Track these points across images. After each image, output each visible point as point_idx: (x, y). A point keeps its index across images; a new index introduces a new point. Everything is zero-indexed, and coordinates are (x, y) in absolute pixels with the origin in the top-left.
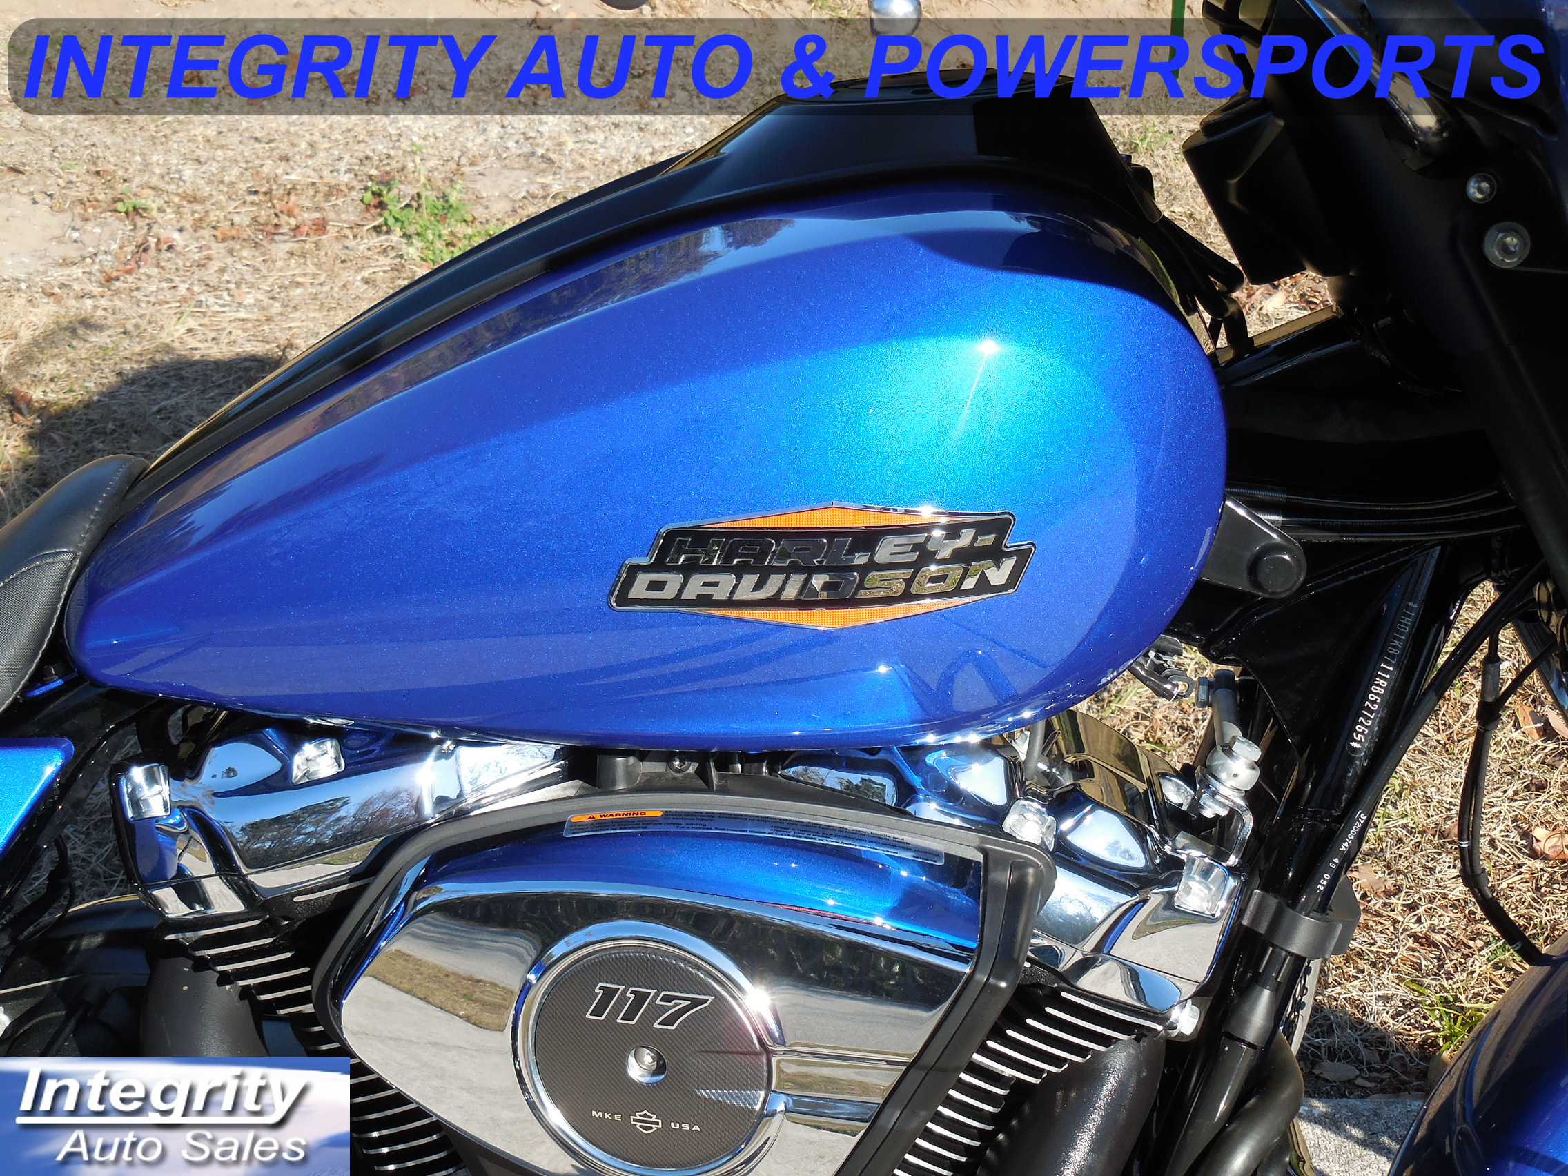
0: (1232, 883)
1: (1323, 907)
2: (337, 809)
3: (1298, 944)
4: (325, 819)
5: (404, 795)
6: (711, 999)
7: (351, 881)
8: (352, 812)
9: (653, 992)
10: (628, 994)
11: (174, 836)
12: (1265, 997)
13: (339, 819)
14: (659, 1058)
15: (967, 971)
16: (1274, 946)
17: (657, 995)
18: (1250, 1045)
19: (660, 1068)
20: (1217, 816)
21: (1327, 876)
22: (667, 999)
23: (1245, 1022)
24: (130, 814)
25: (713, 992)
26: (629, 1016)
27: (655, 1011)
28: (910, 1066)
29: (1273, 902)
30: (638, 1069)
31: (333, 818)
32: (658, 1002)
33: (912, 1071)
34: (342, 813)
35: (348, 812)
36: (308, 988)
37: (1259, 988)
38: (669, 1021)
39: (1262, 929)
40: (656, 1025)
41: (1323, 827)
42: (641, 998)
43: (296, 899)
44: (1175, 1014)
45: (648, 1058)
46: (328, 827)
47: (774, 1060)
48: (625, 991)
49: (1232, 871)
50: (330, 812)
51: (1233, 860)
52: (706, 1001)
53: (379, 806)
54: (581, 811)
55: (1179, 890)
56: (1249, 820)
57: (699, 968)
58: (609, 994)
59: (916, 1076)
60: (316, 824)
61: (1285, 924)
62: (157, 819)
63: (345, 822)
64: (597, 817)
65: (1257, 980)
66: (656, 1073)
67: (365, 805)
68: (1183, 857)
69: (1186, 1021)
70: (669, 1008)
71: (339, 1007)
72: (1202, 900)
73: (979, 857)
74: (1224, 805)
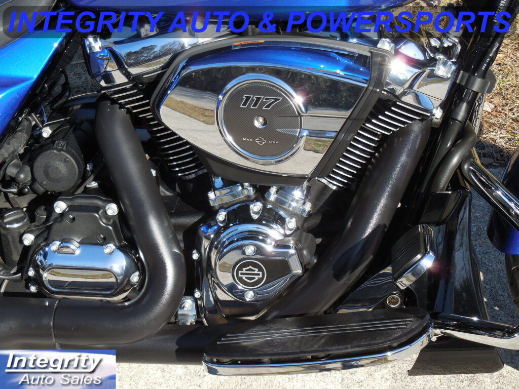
0: (453, 67)
1: (484, 76)
2: (154, 48)
3: (476, 87)
4: (150, 52)
5: (177, 43)
6: (281, 98)
7: (162, 70)
8: (159, 49)
9: (262, 97)
10: (254, 98)
11: (103, 60)
12: (464, 106)
13: (155, 52)
14: (265, 120)
15: (366, 86)
16: (467, 89)
17: (264, 98)
18: (459, 121)
19: (265, 123)
20: (449, 46)
21: (485, 65)
22: (267, 99)
23: (458, 114)
24: (88, 51)
25: (281, 96)
26: (255, 105)
27: (263, 104)
28: (347, 119)
29: (467, 75)
30: (258, 123)
31: (153, 51)
32: (264, 100)
33: (348, 121)
34: (155, 50)
35: (157, 49)
36: (149, 107)
37: (462, 103)
38: (268, 106)
39: (463, 84)
40: (263, 108)
41: (484, 49)
42: (258, 99)
43: (144, 76)
44: (434, 111)
45: (261, 120)
46: (152, 54)
47: (302, 118)
48: (253, 97)
49: (454, 63)
50: (152, 49)
51: (454, 60)
52: (280, 99)
53: (168, 47)
54: (237, 42)
55: (436, 69)
56: (459, 47)
57: (277, 88)
58: (248, 98)
59: (350, 122)
60: (148, 53)
61: (471, 81)
62: (97, 53)
63: (157, 53)
64: (243, 43)
65: (462, 100)
66: (263, 125)
67: (163, 47)
68: (437, 58)
69: (438, 114)
70: (268, 102)
71: (159, 111)
72: (444, 72)
73: (369, 55)
74: (450, 42)
